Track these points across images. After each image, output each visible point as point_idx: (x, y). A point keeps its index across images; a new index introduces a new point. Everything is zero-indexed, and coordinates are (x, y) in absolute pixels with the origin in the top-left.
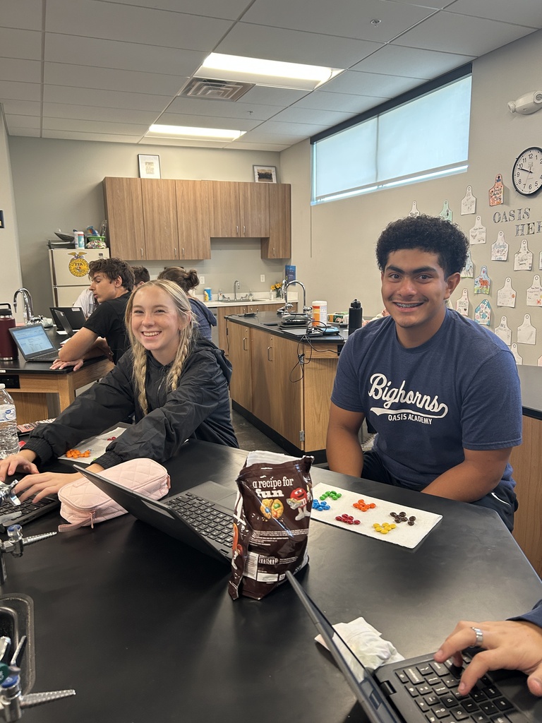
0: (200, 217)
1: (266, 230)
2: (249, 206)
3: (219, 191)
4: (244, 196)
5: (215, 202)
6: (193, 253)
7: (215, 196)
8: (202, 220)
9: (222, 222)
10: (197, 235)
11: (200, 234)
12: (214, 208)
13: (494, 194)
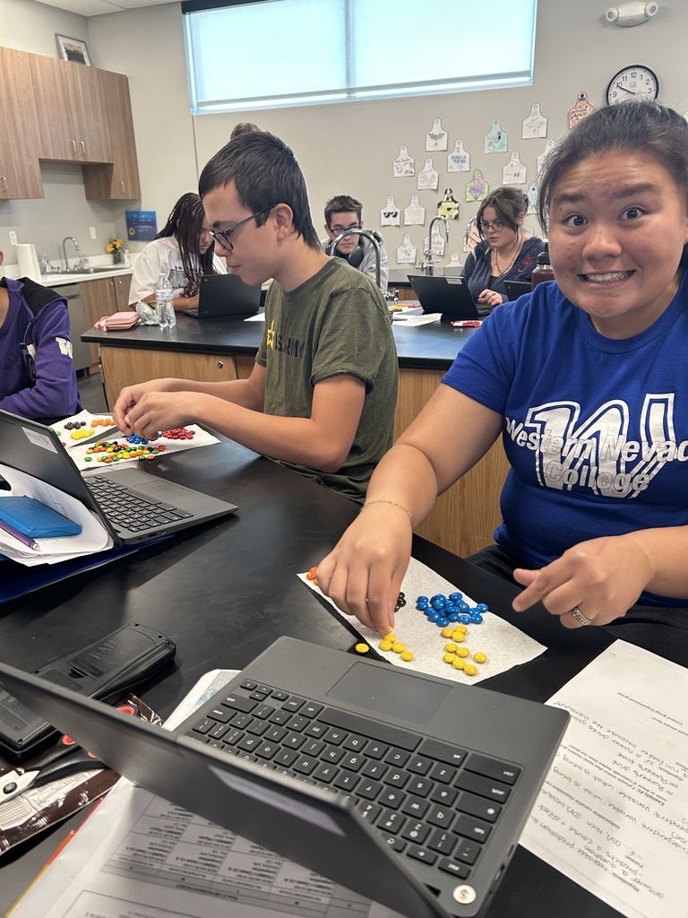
0: (18, 118)
1: (108, 150)
2: (82, 106)
3: (39, 73)
4: (74, 87)
5: (37, 92)
6: (19, 188)
7: (35, 82)
8: (23, 125)
9: (50, 130)
10: (20, 153)
11: (24, 152)
12: (37, 106)
13: (575, 116)
